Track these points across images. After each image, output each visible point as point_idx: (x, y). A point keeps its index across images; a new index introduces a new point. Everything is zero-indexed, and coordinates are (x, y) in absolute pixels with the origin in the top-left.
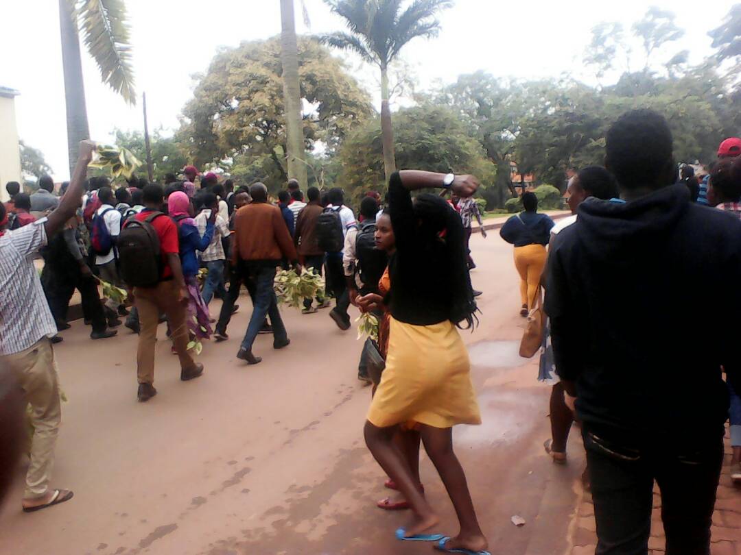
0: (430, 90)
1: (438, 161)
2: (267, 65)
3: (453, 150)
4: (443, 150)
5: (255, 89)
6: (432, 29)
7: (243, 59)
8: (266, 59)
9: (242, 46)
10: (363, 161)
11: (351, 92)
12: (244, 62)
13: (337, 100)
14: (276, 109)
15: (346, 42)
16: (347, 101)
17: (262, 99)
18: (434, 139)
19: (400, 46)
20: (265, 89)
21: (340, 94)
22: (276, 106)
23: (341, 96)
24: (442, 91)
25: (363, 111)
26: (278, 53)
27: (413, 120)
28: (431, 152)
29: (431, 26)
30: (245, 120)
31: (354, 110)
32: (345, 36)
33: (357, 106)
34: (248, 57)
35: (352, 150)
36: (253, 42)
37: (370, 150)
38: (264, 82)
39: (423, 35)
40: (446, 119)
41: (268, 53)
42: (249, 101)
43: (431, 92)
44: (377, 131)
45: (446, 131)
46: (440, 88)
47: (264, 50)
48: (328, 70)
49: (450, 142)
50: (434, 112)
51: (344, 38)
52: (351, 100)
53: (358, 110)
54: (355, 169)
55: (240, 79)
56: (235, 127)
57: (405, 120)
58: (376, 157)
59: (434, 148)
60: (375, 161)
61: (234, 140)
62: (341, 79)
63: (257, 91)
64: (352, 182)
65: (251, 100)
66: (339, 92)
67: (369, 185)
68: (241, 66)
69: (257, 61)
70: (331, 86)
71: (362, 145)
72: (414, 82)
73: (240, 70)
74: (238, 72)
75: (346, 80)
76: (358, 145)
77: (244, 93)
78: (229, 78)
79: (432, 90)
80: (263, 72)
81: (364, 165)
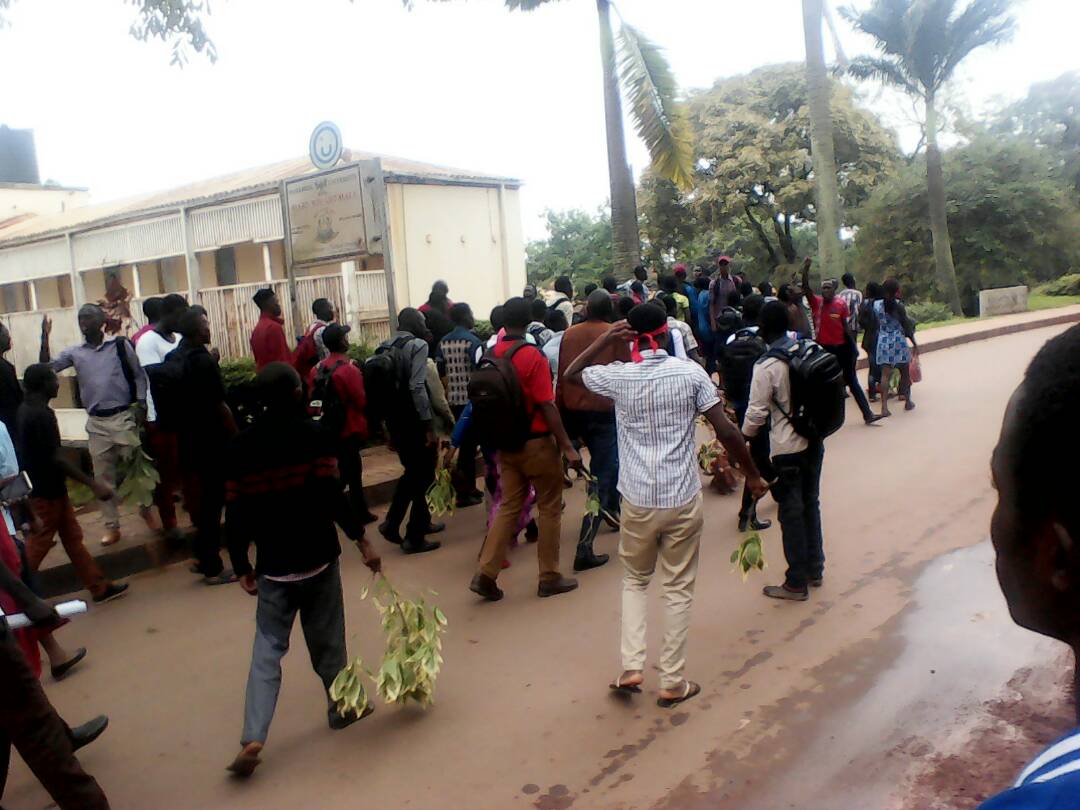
0: (981, 115)
1: (1010, 221)
2: (755, 108)
3: (1035, 204)
4: (1019, 205)
5: (741, 143)
6: (1004, 31)
7: (722, 104)
8: (752, 101)
9: (717, 86)
10: (896, 230)
11: (872, 133)
12: (724, 107)
13: (854, 147)
14: (771, 168)
15: (873, 68)
16: (867, 146)
17: (751, 155)
18: (1003, 191)
19: (954, 63)
20: (755, 141)
21: (858, 137)
22: (770, 163)
23: (859, 141)
24: (1001, 113)
25: (890, 159)
26: (767, 90)
27: (970, 166)
28: (1000, 210)
29: (1001, 28)
30: (729, 186)
31: (877, 159)
32: (872, 60)
33: (882, 154)
34: (727, 100)
35: (881, 216)
36: (732, 78)
37: (907, 213)
38: (753, 133)
39: (989, 43)
40: (1021, 160)
41: (754, 92)
42: (734, 160)
43: (983, 117)
44: (915, 187)
45: (1022, 177)
46: (999, 109)
47: (749, 89)
48: (840, 107)
49: (1028, 191)
50: (1003, 152)
51: (870, 63)
52: (874, 144)
53: (883, 158)
54: (885, 241)
55: (721, 131)
56: (715, 197)
57: (958, 168)
58: (916, 222)
59: (1007, 203)
60: (915, 228)
61: (714, 214)
62: (858, 116)
63: (743, 146)
64: (880, 260)
65: (737, 158)
66: (856, 136)
67: (905, 263)
68: (719, 113)
69: (742, 104)
70: (845, 128)
71: (897, 207)
72: (961, 108)
73: (718, 119)
74: (715, 123)
75: (866, 117)
76: (889, 208)
77: (726, 150)
78: (706, 132)
79: (985, 114)
80: (750, 119)
81: (899, 235)
